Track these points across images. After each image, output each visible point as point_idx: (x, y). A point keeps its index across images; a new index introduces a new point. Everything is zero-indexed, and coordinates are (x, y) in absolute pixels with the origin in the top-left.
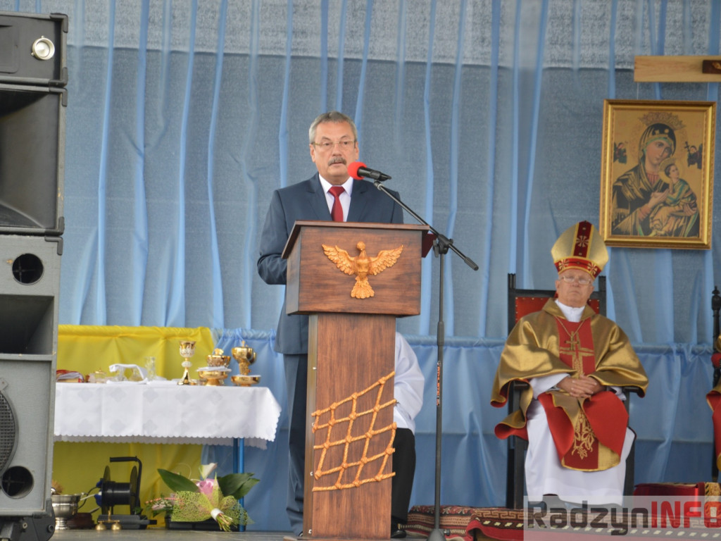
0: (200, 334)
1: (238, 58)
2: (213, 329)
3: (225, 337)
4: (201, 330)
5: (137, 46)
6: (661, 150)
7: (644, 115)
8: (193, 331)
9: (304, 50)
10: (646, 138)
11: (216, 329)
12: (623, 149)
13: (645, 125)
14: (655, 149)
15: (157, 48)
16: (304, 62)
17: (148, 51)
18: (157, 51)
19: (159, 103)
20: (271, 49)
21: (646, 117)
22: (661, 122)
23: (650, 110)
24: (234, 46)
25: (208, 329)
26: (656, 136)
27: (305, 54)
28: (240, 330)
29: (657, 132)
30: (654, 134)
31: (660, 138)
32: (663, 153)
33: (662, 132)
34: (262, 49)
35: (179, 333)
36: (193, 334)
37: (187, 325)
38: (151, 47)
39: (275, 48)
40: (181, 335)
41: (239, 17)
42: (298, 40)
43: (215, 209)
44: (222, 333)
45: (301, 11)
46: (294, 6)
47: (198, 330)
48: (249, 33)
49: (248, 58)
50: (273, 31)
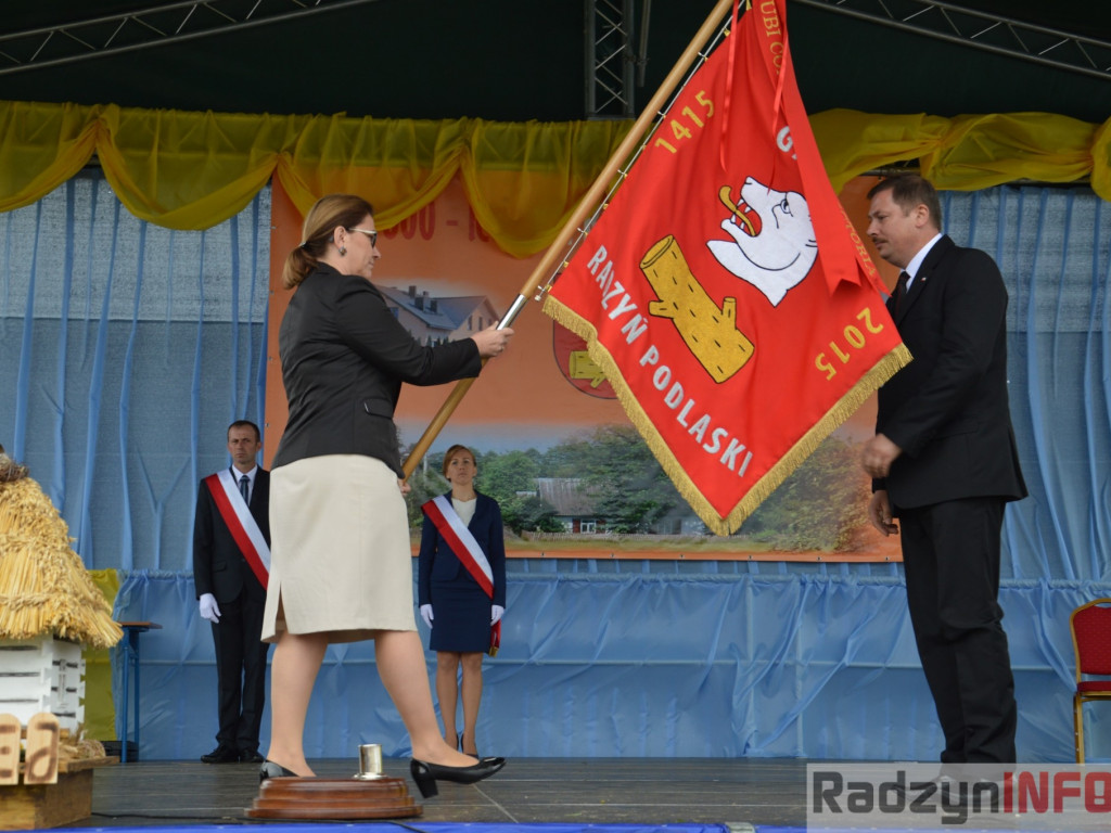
0: (107, 575)
1: (155, 324)
2: (120, 570)
3: (132, 578)
4: (108, 572)
5: (59, 316)
8: (100, 572)
9: (217, 316)
11: (123, 571)
15: (80, 317)
16: (217, 326)
17: (69, 320)
18: (80, 320)
20: (185, 316)
25: (115, 571)
27: (218, 320)
28: (147, 571)
34: (178, 315)
36: (100, 575)
37: (95, 567)
38: (73, 316)
39: (189, 314)
41: (156, 287)
42: (212, 307)
43: (129, 460)
44: (129, 573)
45: (214, 281)
46: (207, 277)
47: (105, 571)
48: (166, 301)
49: (164, 324)
50: (188, 300)
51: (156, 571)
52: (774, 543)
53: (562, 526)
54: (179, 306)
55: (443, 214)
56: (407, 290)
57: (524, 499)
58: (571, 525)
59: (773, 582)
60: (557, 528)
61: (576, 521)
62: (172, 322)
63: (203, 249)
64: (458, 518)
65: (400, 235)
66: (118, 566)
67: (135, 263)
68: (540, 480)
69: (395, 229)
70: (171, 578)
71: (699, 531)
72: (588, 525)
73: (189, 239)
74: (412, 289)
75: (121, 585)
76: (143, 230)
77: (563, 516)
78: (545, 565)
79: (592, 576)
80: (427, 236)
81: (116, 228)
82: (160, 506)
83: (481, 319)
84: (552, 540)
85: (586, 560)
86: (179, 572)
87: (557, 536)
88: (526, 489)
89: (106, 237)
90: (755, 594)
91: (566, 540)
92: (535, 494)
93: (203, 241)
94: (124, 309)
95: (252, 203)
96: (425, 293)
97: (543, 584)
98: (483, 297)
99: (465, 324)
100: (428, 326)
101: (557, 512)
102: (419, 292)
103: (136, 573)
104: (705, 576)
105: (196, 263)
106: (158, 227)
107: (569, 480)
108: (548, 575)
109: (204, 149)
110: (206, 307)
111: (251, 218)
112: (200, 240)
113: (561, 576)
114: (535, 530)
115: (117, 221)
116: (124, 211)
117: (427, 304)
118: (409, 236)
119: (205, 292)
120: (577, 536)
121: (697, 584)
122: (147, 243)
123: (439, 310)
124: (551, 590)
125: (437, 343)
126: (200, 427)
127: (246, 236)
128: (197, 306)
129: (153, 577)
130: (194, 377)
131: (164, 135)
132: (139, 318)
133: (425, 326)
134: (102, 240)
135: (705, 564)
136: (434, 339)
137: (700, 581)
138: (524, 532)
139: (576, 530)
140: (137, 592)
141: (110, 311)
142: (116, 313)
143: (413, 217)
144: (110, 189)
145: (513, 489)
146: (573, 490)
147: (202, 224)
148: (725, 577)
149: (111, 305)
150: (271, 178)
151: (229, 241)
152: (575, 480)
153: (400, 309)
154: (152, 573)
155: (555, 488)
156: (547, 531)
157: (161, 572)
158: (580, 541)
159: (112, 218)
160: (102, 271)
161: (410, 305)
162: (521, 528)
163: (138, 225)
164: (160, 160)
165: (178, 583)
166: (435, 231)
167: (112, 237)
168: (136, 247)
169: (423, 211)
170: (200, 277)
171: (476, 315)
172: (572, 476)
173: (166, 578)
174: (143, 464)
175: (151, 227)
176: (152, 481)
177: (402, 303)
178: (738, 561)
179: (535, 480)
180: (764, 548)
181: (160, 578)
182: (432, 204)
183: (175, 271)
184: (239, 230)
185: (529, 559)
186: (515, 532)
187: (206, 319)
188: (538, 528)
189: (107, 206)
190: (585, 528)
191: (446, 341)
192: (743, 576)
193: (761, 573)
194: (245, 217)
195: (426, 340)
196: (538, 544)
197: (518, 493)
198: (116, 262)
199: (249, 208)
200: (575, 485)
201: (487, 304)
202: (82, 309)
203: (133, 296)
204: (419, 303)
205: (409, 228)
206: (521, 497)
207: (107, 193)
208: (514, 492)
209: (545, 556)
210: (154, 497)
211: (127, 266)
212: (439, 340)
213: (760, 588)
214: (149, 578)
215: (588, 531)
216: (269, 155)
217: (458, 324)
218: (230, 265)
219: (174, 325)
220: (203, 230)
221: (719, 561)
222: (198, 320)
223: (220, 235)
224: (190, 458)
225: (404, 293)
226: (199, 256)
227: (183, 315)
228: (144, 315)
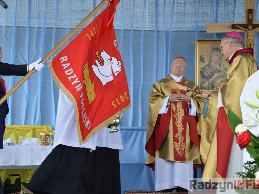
0: (46, 128)
1: (63, 29)
2: (51, 126)
4: (46, 126)
5: (26, 26)
6: (218, 57)
7: (211, 45)
8: (43, 127)
10: (212, 53)
11: (52, 126)
12: (203, 57)
13: (211, 49)
14: (215, 57)
15: (34, 26)
17: (30, 27)
18: (34, 27)
19: (34, 45)
21: (211, 46)
22: (217, 48)
23: (213, 43)
24: (62, 25)
25: (49, 126)
26: (215, 53)
29: (216, 51)
30: (214, 52)
31: (217, 53)
32: (218, 59)
33: (217, 51)
34: (72, 26)
35: (38, 127)
36: (43, 128)
37: (42, 125)
38: (31, 26)
40: (39, 128)
41: (63, 14)
45: (86, 12)
46: (84, 10)
48: (67, 20)
49: (67, 29)
50: (76, 20)
54: (73, 22)
62: (70, 28)
67: (55, 5)
94: (51, 23)
105: (79, 5)
119: (83, 17)
132: (57, 27)
141: (46, 24)
142: (48, 25)
149: (46, 21)
160: (43, 8)
198: (48, 5)
202: (35, 23)
203: (54, 18)
211: (52, 6)
218: (92, 6)
226: (80, 2)
227: (74, 26)
228: (59, 25)
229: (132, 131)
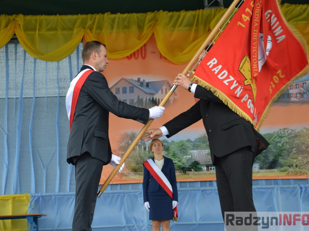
0: (25, 196)
1: (41, 98)
3: (35, 197)
5: (5, 97)
11: (31, 194)
15: (12, 97)
17: (8, 98)
20: (53, 94)
24: (39, 94)
25: (28, 194)
28: (41, 194)
34: (50, 94)
35: (17, 196)
36: (23, 196)
37: (20, 194)
39: (54, 94)
41: (41, 84)
42: (63, 90)
43: (33, 151)
44: (34, 195)
45: (63, 80)
46: (60, 79)
47: (25, 195)
48: (45, 89)
49: (45, 98)
50: (53, 88)
51: (44, 194)
52: (288, 172)
53: (202, 169)
54: (50, 91)
55: (149, 49)
56: (137, 79)
57: (187, 159)
58: (205, 168)
59: (288, 188)
60: (200, 169)
61: (207, 166)
62: (48, 97)
63: (58, 68)
64: (157, 167)
65: (133, 58)
66: (30, 192)
67: (32, 75)
68: (192, 151)
69: (131, 55)
70: (50, 196)
71: (257, 168)
72: (212, 168)
73: (53, 65)
74: (139, 79)
75: (31, 200)
76: (35, 62)
77: (202, 165)
78: (195, 184)
79: (214, 188)
80: (144, 58)
81: (24, 62)
82: (45, 168)
83: (166, 89)
84: (198, 174)
85: (211, 181)
86: (53, 194)
87: (200, 172)
88: (187, 155)
89: (21, 66)
90: (281, 193)
91: (204, 174)
92: (191, 157)
93: (58, 65)
94: (29, 93)
95: (76, 50)
96: (144, 80)
97: (195, 192)
98: (166, 81)
99: (160, 92)
100: (146, 93)
101: (199, 163)
102: (141, 80)
103: (37, 195)
104: (260, 186)
105: (56, 74)
106: (41, 61)
107: (204, 151)
108: (197, 189)
109: (56, 29)
110: (61, 90)
111: (76, 55)
112: (57, 65)
113: (202, 189)
114: (191, 171)
115: (25, 59)
116: (28, 55)
117: (145, 84)
118: (137, 58)
119: (60, 85)
120: (208, 172)
121: (257, 190)
122: (37, 67)
123: (150, 86)
124: (199, 194)
125: (150, 99)
126: (60, 137)
127: (74, 62)
128: (57, 90)
129: (43, 196)
130: (57, 118)
131: (40, 25)
132: (36, 96)
133: (144, 93)
134: (20, 67)
135: (260, 181)
136: (148, 98)
137: (258, 189)
138: (187, 172)
139: (208, 170)
140: (37, 202)
141: (24, 94)
142: (26, 95)
143: (138, 50)
144: (22, 47)
145: (182, 155)
146: (205, 154)
147: (58, 58)
148: (268, 186)
149: (24, 92)
150: (82, 39)
151: (68, 65)
152: (206, 150)
153: (135, 87)
154: (42, 194)
155: (198, 154)
156: (196, 171)
157: (46, 194)
158: (209, 174)
159: (23, 58)
160: (20, 79)
161: (139, 85)
162: (186, 170)
163: (33, 60)
164: (39, 34)
165: (53, 198)
166: (147, 56)
167: (23, 66)
168: (33, 69)
169: (141, 48)
170: (58, 79)
171: (164, 88)
172: (205, 149)
173: (48, 196)
174: (38, 153)
175: (38, 61)
176: (42, 159)
177: (135, 85)
178: (273, 179)
179: (190, 151)
180: (284, 174)
181: (46, 196)
182: (145, 45)
183: (48, 77)
184: (72, 60)
185: (189, 182)
186: (183, 172)
187: (60, 96)
188: (193, 170)
189: (21, 54)
190: (211, 169)
191: (153, 98)
192: (276, 186)
193: (283, 184)
194: (74, 55)
195: (145, 98)
196: (193, 176)
197: (184, 156)
198: (25, 75)
199: (75, 52)
200: (206, 153)
201: (168, 83)
202: (13, 94)
203: (32, 88)
204: (142, 84)
205: (136, 55)
206: (185, 158)
207: (21, 49)
208: (182, 156)
209: (196, 180)
210: (43, 165)
211: (29, 77)
212: (150, 98)
213: (282, 190)
214: (41, 196)
215: (212, 170)
216: (81, 30)
217: (157, 92)
218: (69, 74)
219: (48, 98)
220: (58, 61)
221: (266, 180)
222: (58, 95)
223: (65, 62)
224: (56, 149)
225: (136, 81)
226: (57, 71)
227: (52, 94)
228: (37, 95)
229: (113, 195)
